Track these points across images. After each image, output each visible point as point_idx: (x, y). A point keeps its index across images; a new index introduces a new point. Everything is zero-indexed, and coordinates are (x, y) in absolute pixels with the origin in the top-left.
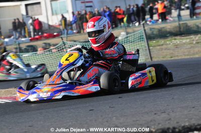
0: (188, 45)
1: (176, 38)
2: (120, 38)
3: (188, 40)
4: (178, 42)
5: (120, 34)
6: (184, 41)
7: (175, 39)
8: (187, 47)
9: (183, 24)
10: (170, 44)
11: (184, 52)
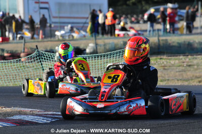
0: (178, 68)
1: (162, 57)
2: (88, 51)
3: (177, 61)
4: (165, 63)
5: (88, 45)
6: (172, 62)
7: (161, 59)
8: (177, 70)
9: (162, 40)
10: (155, 64)
11: (176, 76)
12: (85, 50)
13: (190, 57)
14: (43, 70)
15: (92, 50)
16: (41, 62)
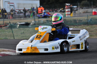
12: (30, 24)
13: (76, 26)
14: (13, 32)
15: (33, 24)
16: (12, 29)
